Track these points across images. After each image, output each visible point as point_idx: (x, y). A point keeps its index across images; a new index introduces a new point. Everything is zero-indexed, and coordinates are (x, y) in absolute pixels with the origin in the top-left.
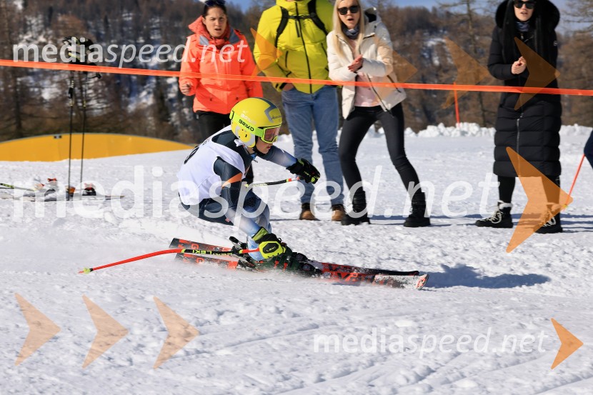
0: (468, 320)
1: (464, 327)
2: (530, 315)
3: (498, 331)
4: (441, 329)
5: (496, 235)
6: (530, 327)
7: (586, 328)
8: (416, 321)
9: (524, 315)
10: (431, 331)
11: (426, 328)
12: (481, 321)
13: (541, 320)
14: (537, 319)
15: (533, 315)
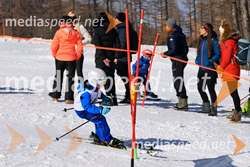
0: (25, 154)
1: (24, 158)
2: (48, 152)
3: (37, 160)
4: (15, 159)
5: (30, 106)
6: (49, 158)
7: (70, 159)
8: (4, 155)
9: (46, 152)
10: (11, 159)
11: (9, 158)
12: (30, 155)
13: (53, 155)
14: (51, 154)
15: (50, 152)
